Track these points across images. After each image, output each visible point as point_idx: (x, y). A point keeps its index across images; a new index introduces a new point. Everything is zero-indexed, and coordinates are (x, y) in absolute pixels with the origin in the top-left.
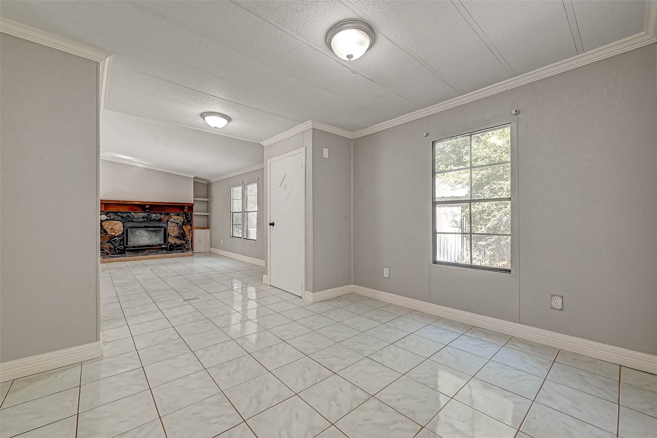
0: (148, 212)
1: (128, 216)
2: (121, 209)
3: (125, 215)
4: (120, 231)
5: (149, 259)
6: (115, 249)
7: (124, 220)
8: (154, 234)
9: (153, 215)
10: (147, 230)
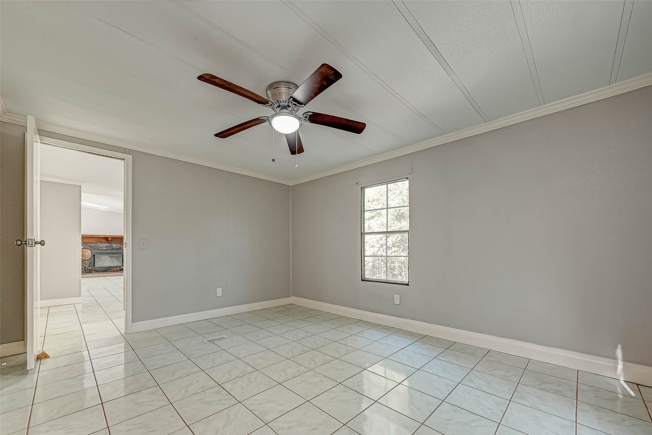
0: (110, 243)
1: (95, 246)
2: (90, 241)
3: (92, 245)
4: (89, 256)
5: (111, 276)
6: (85, 269)
7: (91, 248)
8: (115, 259)
9: (114, 245)
10: (109, 256)
